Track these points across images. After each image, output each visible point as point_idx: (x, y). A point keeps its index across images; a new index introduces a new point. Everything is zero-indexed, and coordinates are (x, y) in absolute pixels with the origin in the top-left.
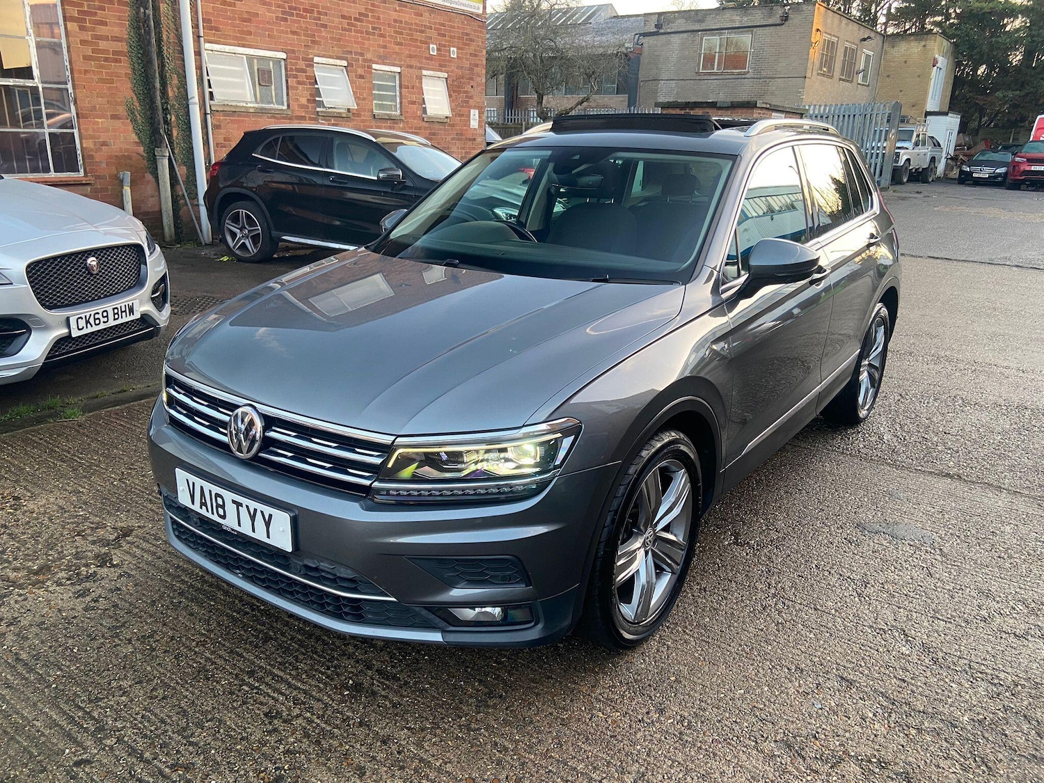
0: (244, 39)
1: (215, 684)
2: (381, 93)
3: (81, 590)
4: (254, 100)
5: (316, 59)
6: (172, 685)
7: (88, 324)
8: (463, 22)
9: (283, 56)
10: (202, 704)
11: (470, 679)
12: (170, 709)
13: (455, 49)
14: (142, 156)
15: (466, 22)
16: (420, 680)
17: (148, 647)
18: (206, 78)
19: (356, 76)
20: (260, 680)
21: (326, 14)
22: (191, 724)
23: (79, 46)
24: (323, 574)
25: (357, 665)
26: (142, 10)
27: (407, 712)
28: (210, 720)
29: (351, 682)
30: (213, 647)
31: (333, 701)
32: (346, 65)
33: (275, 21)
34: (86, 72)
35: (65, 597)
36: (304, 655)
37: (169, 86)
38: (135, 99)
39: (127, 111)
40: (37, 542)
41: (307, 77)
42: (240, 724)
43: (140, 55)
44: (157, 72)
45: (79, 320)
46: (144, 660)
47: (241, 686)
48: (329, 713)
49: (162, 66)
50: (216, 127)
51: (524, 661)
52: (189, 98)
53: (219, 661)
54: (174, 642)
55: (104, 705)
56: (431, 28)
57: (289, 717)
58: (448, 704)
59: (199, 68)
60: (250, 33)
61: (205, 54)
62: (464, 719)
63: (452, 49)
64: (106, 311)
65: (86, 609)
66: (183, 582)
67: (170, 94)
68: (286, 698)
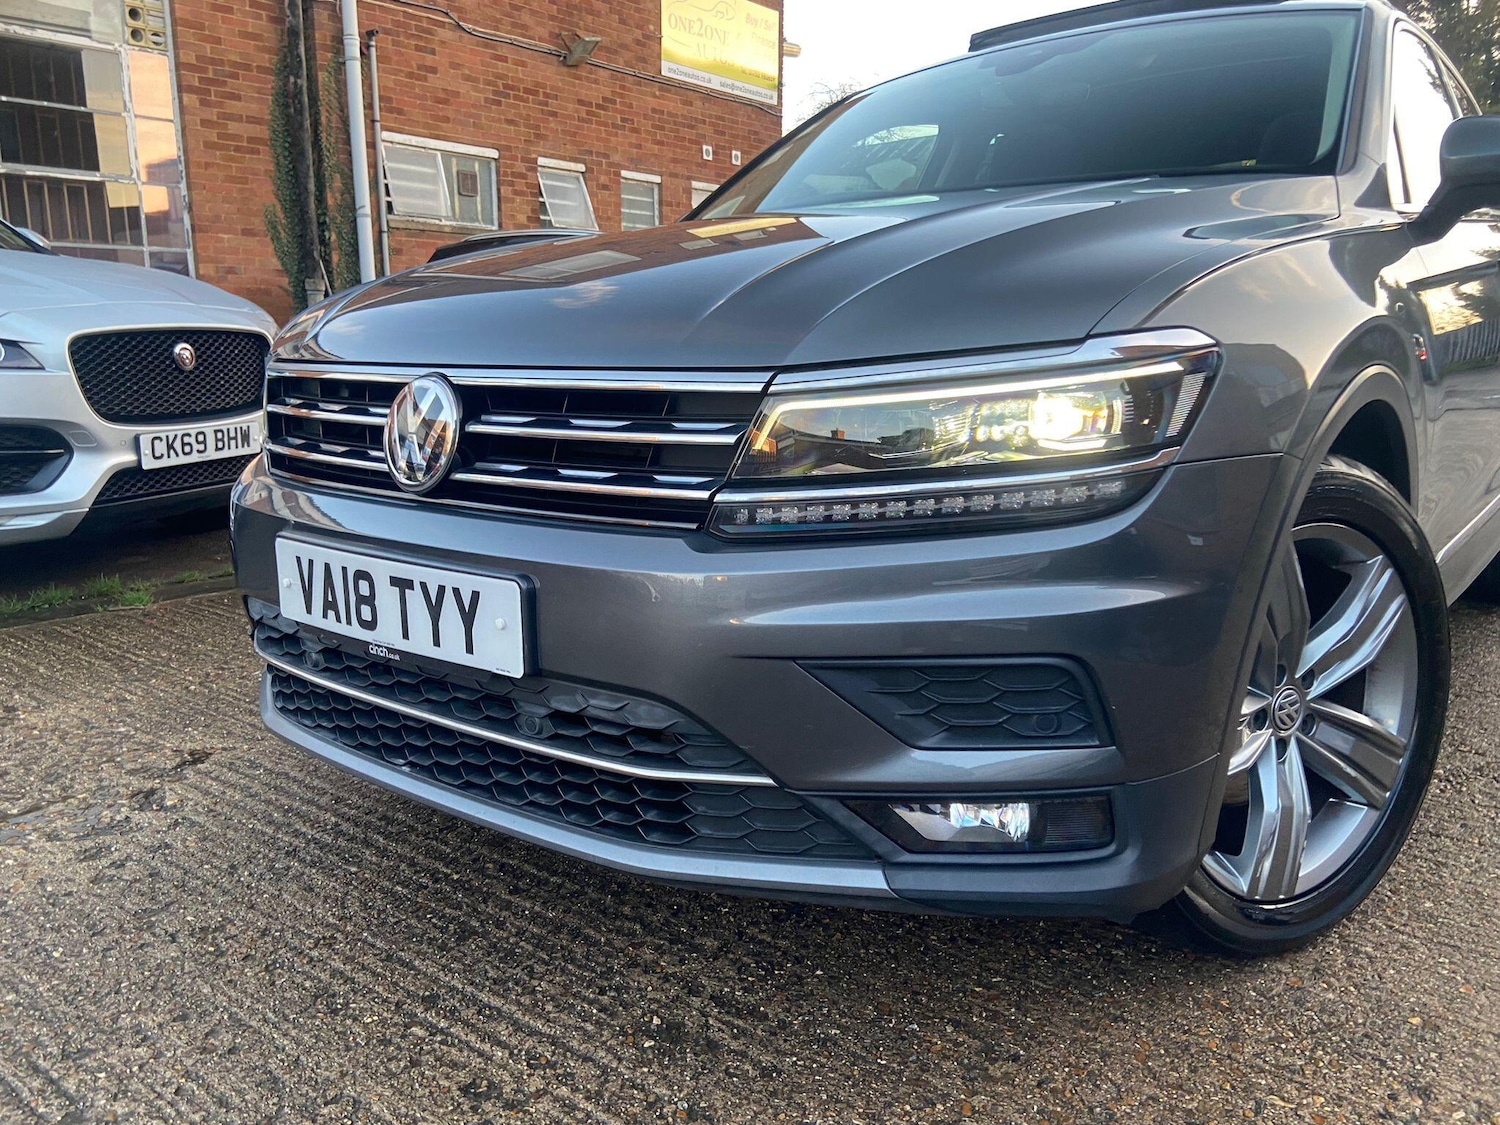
0: (438, 128)
1: (349, 1022)
2: (632, 211)
3: (92, 848)
4: (450, 214)
5: (541, 161)
6: (254, 1023)
7: (172, 452)
8: (749, 116)
9: (494, 154)
10: (317, 1064)
11: (929, 1018)
12: (243, 1074)
13: (739, 153)
14: (286, 291)
15: (753, 116)
16: (815, 1019)
17: (211, 949)
18: (382, 182)
19: (598, 185)
20: (452, 1014)
21: (556, 97)
22: (286, 1110)
23: (199, 128)
24: (595, 728)
25: (667, 985)
26: (292, 79)
27: (798, 1088)
28: (335, 1100)
29: (656, 1021)
30: (351, 950)
31: (620, 1060)
32: (584, 170)
33: (483, 103)
34: (207, 165)
35: (60, 858)
36: (547, 964)
37: (328, 190)
38: (278, 207)
39: (266, 225)
40: (28, 772)
41: (528, 185)
42: (403, 1110)
43: (287, 145)
44: (311, 169)
45: (157, 442)
46: (198, 973)
47: (407, 1026)
48: (613, 1087)
49: (319, 161)
50: (396, 252)
51: (1045, 982)
52: (357, 207)
53: (360, 977)
54: (268, 939)
55: (95, 1064)
56: (704, 122)
57: (520, 1096)
58: (893, 1073)
59: (373, 165)
60: (447, 120)
61: (382, 147)
62: (940, 1107)
63: (734, 152)
64: (203, 433)
65: (95, 881)
66: (297, 834)
67: (330, 202)
68: (511, 1054)
